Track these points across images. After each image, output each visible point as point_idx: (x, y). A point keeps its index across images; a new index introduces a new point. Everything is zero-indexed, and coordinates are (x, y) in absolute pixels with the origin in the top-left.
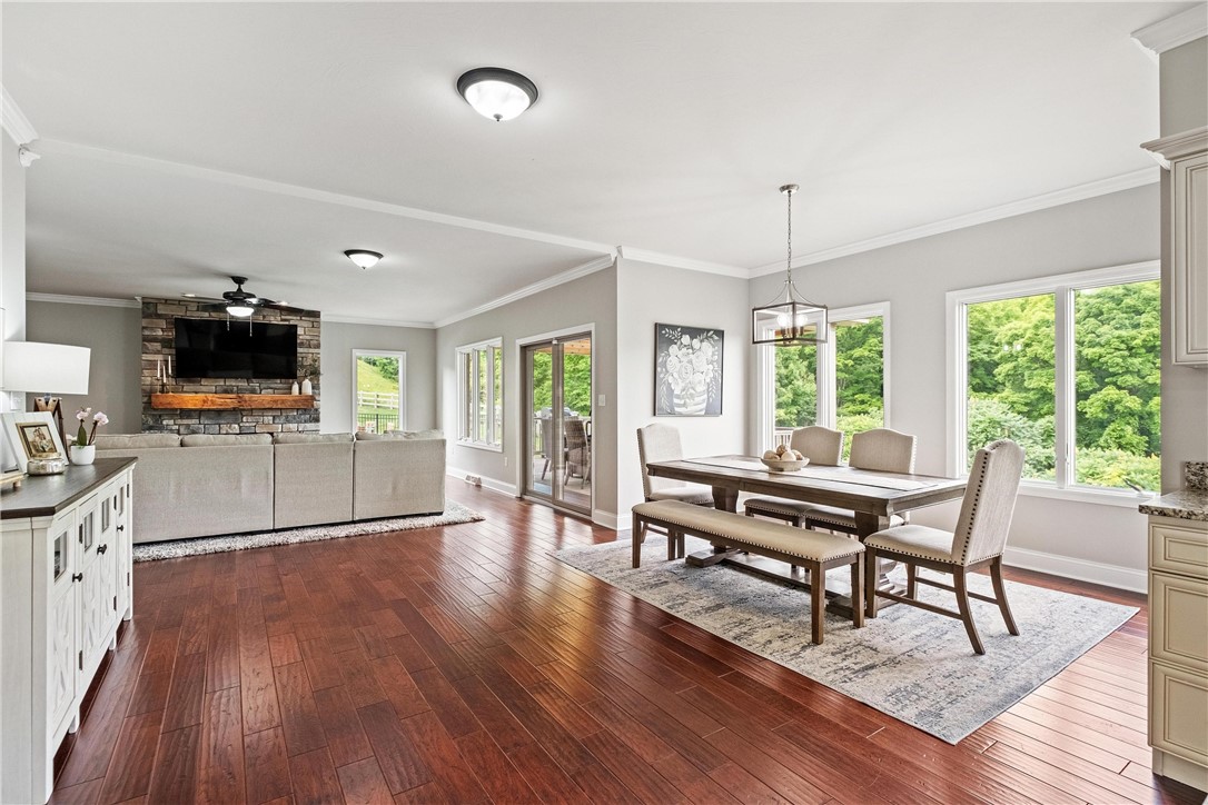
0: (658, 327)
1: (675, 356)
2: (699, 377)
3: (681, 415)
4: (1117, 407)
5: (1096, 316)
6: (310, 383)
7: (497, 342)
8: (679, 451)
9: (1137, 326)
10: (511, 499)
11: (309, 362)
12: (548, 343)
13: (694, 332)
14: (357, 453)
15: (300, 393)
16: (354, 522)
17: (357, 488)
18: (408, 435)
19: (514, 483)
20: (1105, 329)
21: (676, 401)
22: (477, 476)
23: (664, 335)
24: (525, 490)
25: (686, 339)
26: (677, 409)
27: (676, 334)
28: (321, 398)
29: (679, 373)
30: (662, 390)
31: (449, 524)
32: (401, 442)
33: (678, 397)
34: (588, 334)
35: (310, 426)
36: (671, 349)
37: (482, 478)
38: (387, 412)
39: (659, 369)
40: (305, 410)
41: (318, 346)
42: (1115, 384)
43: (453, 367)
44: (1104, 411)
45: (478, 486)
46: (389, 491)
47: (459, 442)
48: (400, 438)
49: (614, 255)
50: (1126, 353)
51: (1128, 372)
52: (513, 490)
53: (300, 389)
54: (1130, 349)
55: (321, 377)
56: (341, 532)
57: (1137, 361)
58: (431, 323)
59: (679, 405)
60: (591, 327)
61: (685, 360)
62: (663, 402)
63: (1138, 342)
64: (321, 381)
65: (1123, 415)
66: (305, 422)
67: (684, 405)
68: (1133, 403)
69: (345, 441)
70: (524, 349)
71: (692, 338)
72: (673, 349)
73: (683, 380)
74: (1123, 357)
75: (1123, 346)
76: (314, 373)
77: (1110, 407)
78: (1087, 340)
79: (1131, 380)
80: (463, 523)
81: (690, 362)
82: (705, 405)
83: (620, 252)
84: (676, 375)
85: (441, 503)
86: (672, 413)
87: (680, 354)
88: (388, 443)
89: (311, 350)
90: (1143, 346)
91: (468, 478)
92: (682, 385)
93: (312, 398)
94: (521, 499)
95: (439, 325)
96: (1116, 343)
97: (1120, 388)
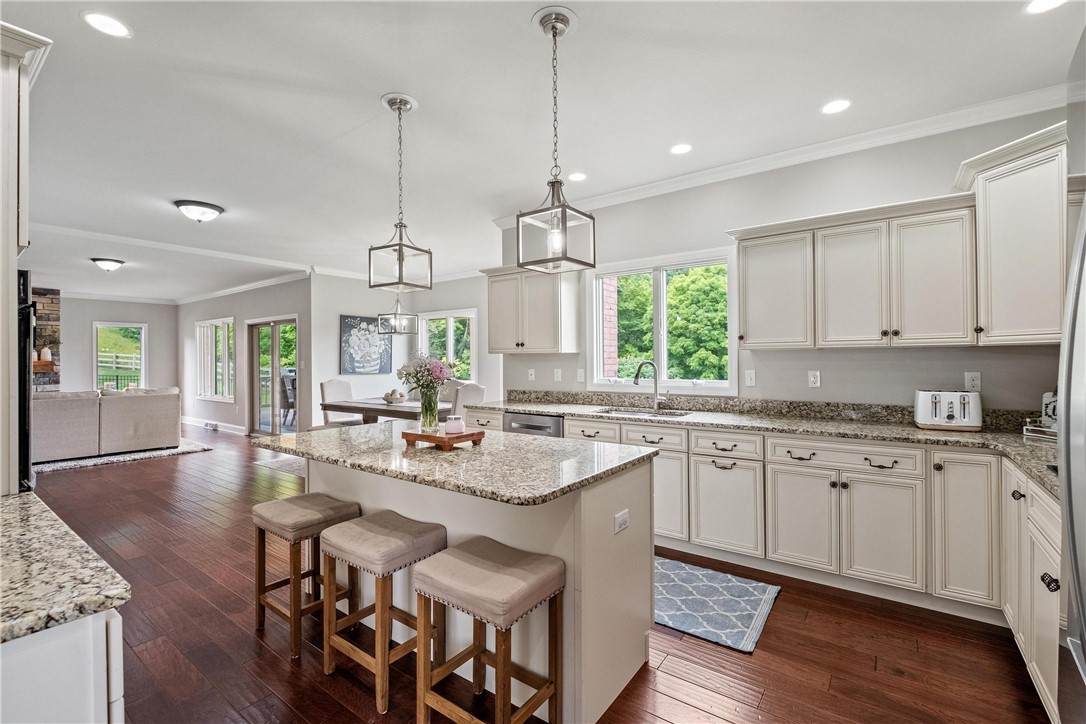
0: (343, 318)
1: (355, 336)
2: (373, 349)
3: (360, 373)
4: (706, 362)
5: (696, 304)
6: (49, 351)
7: (230, 320)
8: (351, 396)
9: (716, 311)
10: (240, 437)
11: (49, 332)
12: (268, 324)
13: (371, 321)
14: (102, 408)
15: (39, 359)
16: (100, 456)
17: (102, 430)
18: (147, 391)
19: (243, 425)
20: (700, 312)
21: (356, 364)
22: (214, 423)
23: (347, 323)
24: (252, 430)
25: (364, 325)
26: (357, 370)
27: (356, 321)
28: (62, 363)
29: (359, 346)
30: (346, 357)
31: (183, 453)
32: (142, 397)
33: (358, 362)
34: (294, 321)
35: (49, 387)
36: (352, 332)
37: (218, 423)
38: (129, 373)
39: (343, 345)
40: (44, 373)
41: (58, 319)
42: (705, 347)
43: (193, 337)
44: (700, 365)
45: (215, 430)
46: (131, 432)
47: (199, 397)
48: (140, 394)
49: (308, 271)
50: (710, 328)
51: (712, 340)
52: (242, 430)
53: (39, 356)
54: (713, 325)
55: (61, 346)
56: (90, 462)
57: (716, 333)
58: (173, 300)
59: (359, 367)
60: (295, 316)
61: (363, 339)
62: (347, 365)
63: (716, 321)
64: (60, 349)
65: (709, 367)
66: (44, 384)
67: (363, 367)
68: (713, 359)
69: (91, 397)
70: (251, 327)
71: (368, 325)
72: (354, 331)
73: (362, 351)
74: (710, 331)
75: (709, 323)
76: (54, 342)
77: (702, 363)
78: (691, 318)
79: (713, 345)
80: (195, 452)
81: (367, 339)
82: (378, 367)
83: (313, 269)
84: (356, 348)
85: (177, 440)
86: (354, 372)
87: (359, 334)
88: (130, 397)
89: (50, 323)
90: (720, 324)
91: (207, 425)
92: (360, 355)
93: (52, 363)
94: (249, 436)
95: (180, 302)
96: (705, 321)
97: (707, 350)
